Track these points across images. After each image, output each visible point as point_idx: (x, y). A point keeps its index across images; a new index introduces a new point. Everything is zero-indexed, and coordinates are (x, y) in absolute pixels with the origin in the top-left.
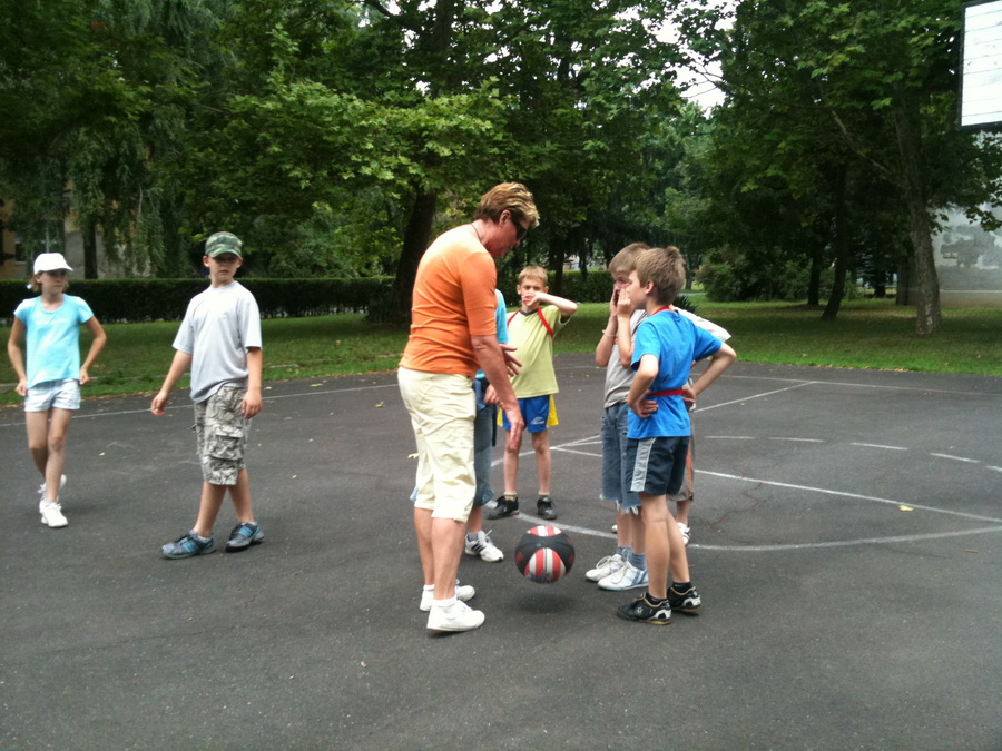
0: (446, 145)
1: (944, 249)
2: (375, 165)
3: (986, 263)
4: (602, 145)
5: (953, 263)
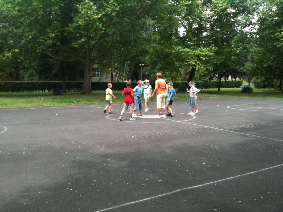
0: (204, 58)
2: (191, 61)
4: (235, 58)
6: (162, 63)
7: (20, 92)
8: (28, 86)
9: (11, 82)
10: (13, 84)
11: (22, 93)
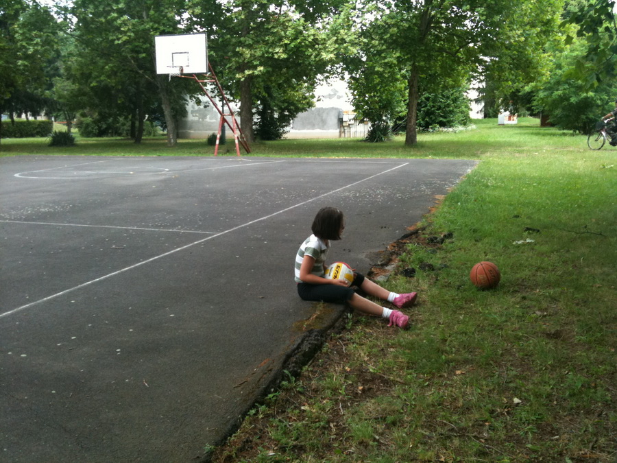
1: (192, 112)
3: (210, 119)
4: (26, 63)
5: (196, 118)
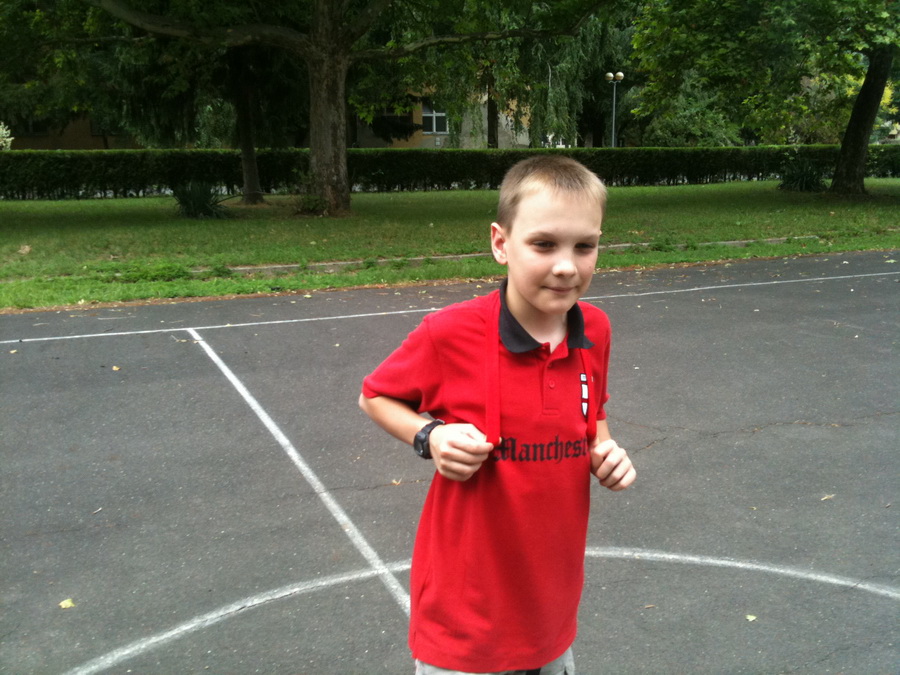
6: (722, 51)
7: (78, 198)
8: (110, 171)
9: (30, 154)
10: (42, 163)
11: (84, 203)
